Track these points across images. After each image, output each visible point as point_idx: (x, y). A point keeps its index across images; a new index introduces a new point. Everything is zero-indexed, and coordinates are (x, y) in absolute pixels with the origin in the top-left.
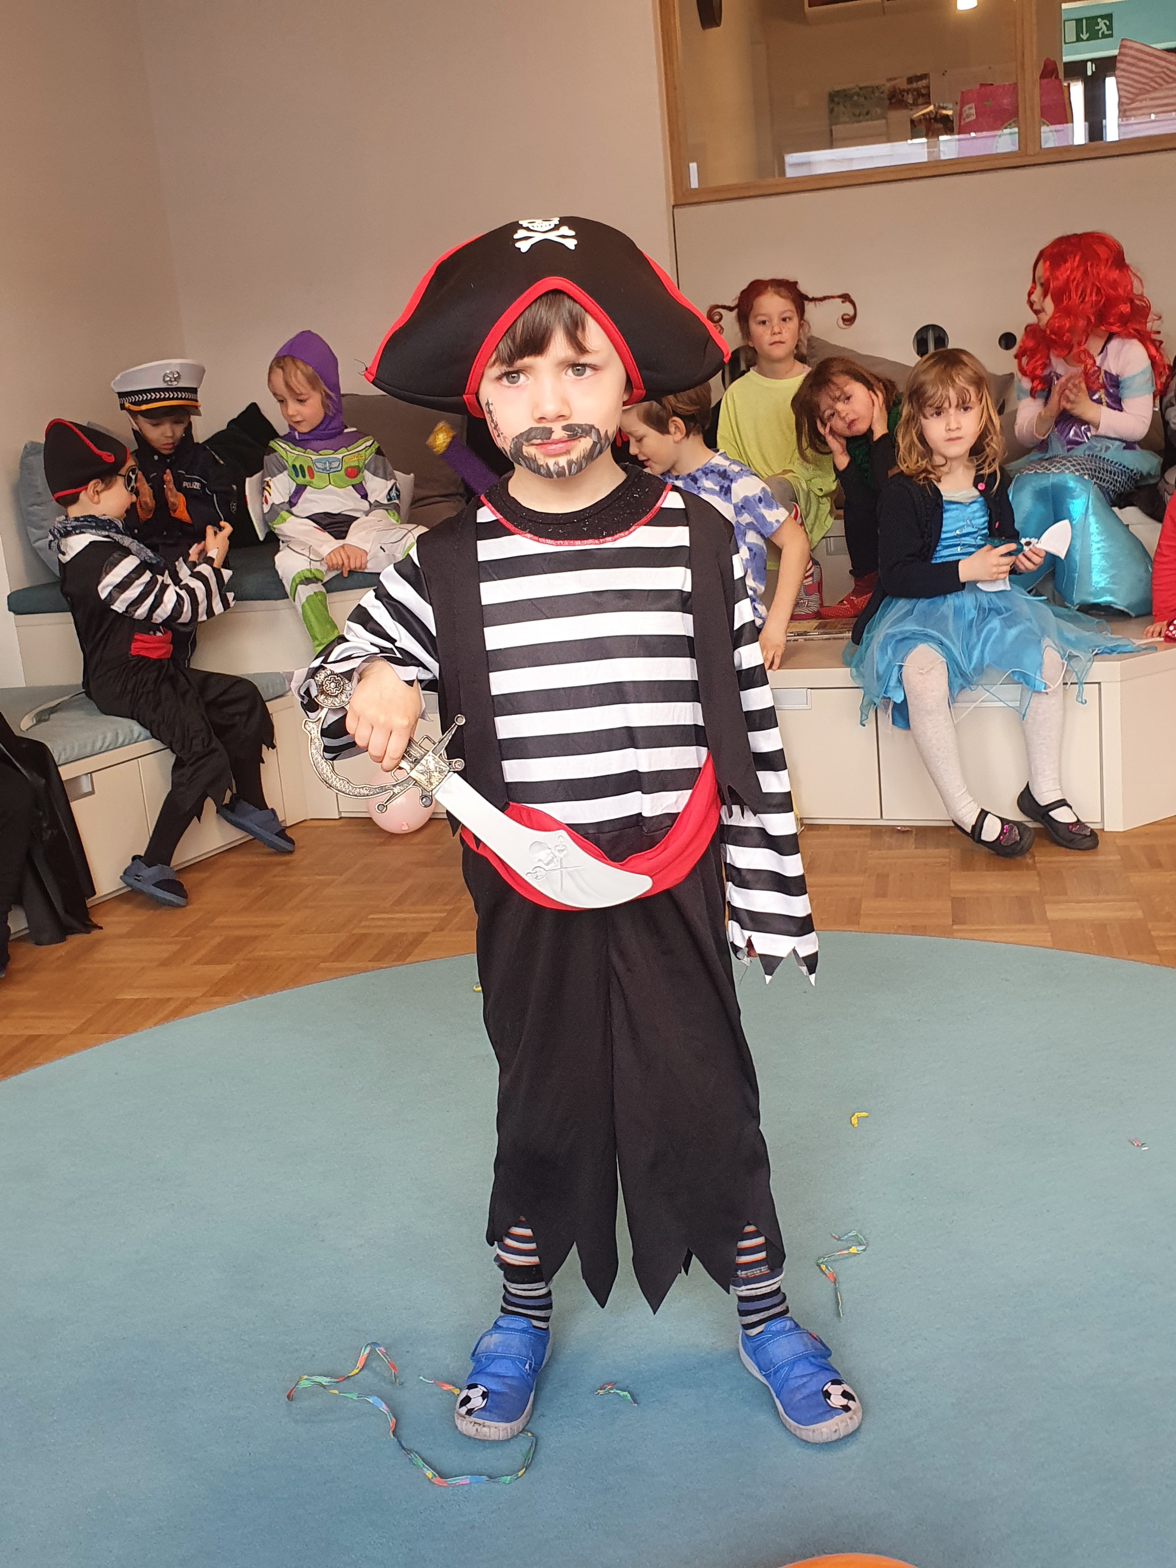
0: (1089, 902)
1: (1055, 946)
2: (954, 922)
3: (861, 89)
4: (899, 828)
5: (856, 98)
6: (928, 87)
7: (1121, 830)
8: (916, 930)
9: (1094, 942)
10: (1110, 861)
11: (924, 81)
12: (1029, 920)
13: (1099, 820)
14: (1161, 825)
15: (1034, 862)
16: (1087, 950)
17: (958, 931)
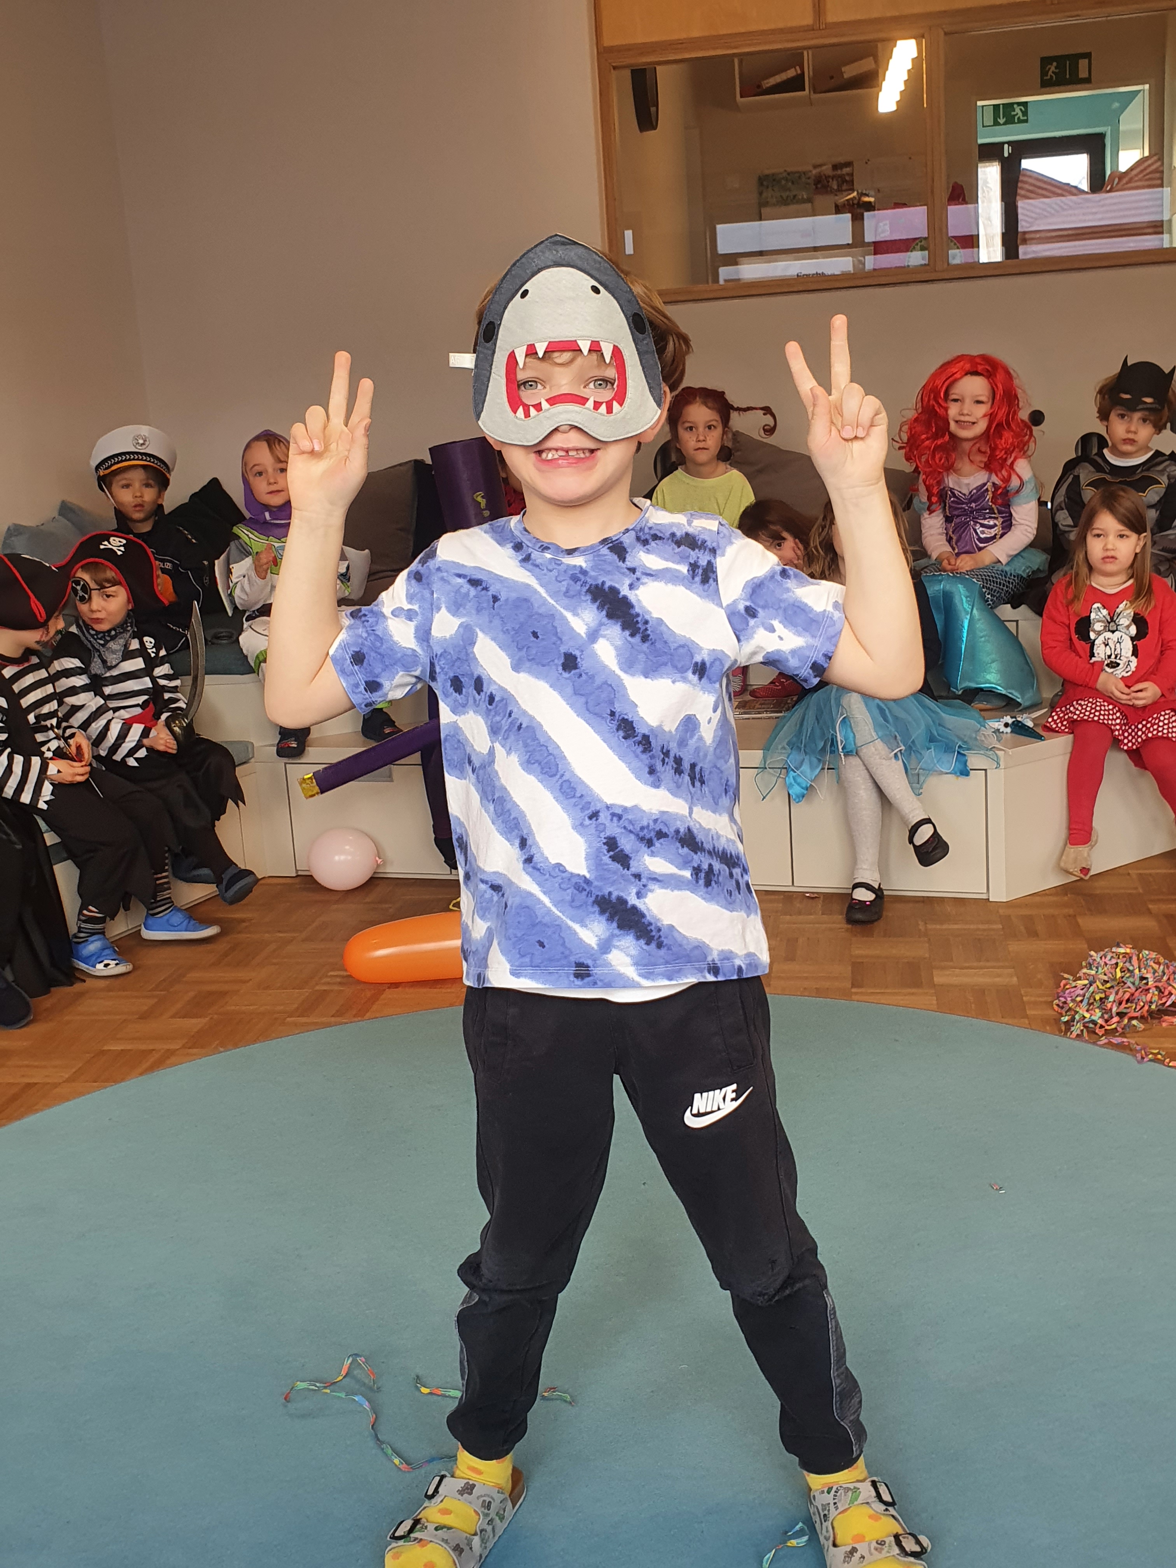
0: (972, 968)
1: (939, 1009)
2: (853, 986)
3: (789, 174)
4: (808, 895)
5: (783, 182)
6: (852, 175)
7: (1005, 901)
8: (819, 993)
9: (973, 1006)
10: (993, 930)
11: (848, 169)
12: (917, 984)
13: (985, 891)
14: (1039, 896)
15: (926, 930)
16: (967, 1013)
17: (856, 993)
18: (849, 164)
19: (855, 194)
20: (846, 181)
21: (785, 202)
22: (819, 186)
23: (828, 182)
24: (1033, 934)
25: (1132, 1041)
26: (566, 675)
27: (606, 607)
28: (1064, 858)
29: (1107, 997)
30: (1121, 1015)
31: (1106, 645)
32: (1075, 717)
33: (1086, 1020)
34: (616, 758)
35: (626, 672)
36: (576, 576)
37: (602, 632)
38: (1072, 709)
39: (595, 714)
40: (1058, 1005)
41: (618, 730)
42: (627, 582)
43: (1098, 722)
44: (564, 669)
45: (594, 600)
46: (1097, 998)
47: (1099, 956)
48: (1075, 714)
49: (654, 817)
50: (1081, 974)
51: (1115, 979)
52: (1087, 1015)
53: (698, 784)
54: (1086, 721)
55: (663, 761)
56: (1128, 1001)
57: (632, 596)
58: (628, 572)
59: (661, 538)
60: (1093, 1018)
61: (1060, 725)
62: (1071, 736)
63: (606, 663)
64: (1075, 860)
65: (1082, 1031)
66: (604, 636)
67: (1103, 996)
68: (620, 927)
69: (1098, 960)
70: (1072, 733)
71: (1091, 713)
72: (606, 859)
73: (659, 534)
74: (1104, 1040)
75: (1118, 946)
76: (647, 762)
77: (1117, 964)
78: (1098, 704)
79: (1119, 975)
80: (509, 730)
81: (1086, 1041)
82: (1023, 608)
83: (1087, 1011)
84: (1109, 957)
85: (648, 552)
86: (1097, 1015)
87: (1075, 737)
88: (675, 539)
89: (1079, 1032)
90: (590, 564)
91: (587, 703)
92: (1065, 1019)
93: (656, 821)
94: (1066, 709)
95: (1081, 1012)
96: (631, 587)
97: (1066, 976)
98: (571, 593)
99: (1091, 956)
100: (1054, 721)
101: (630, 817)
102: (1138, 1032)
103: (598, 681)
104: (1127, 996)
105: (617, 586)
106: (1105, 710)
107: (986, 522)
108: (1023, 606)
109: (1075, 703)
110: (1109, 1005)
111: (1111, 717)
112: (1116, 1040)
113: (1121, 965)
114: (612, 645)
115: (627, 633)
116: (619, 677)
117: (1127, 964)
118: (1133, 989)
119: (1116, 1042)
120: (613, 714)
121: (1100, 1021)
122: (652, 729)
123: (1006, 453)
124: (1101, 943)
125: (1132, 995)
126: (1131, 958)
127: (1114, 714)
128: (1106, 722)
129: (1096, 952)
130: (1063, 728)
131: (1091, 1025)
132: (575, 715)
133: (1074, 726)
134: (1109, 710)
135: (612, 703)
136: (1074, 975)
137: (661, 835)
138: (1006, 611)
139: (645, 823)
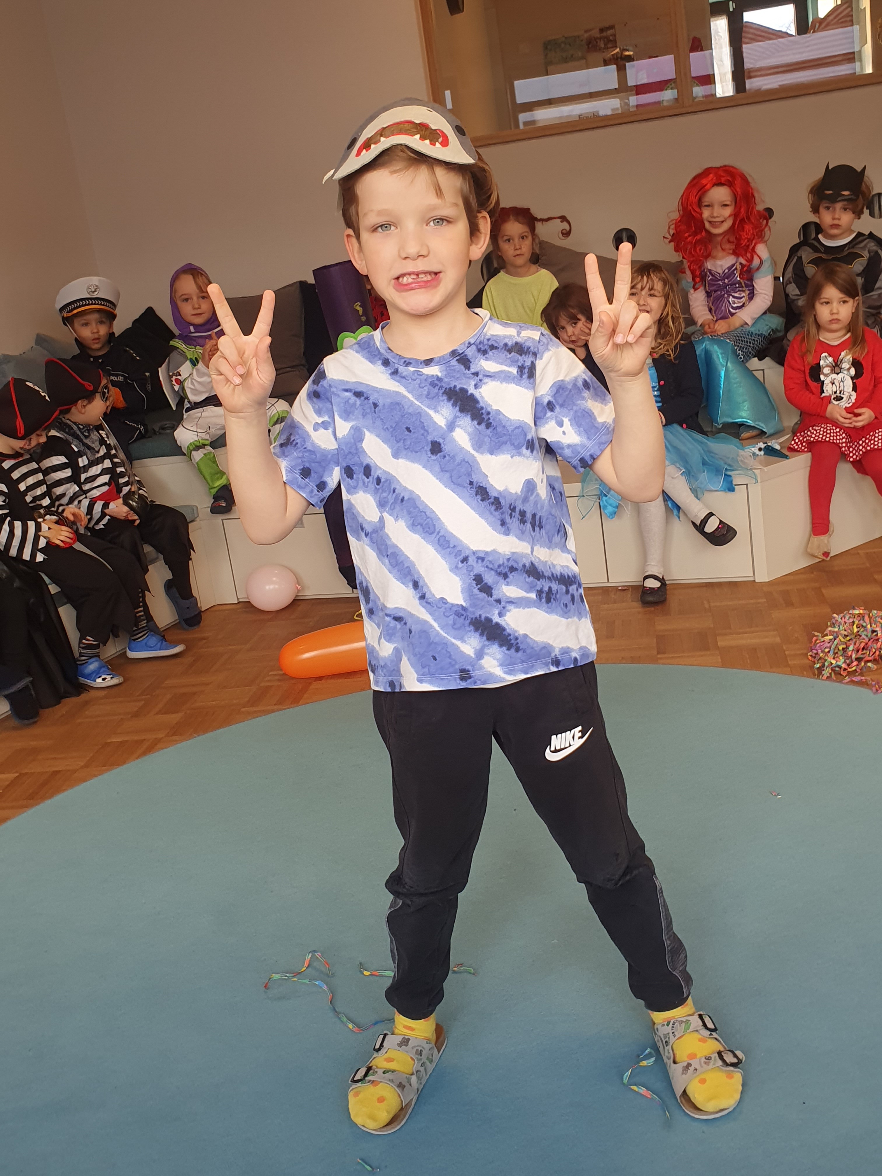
0: (745, 633)
1: (724, 665)
2: (658, 653)
3: (566, 38)
4: (620, 588)
5: (563, 45)
6: (615, 35)
7: (767, 581)
8: (634, 660)
9: (748, 660)
10: (759, 603)
11: (611, 31)
12: (706, 648)
13: (752, 575)
14: (792, 575)
15: (710, 606)
16: (744, 667)
17: (661, 658)
18: (612, 27)
19: (618, 50)
20: (611, 41)
21: (565, 60)
22: (590, 46)
23: (597, 42)
24: (789, 604)
25: (869, 678)
26: (434, 457)
27: (458, 404)
28: (809, 545)
29: (847, 647)
30: (859, 660)
31: (833, 383)
32: (812, 439)
33: (833, 665)
34: (477, 516)
35: (477, 452)
36: (435, 382)
37: (457, 423)
38: (809, 433)
39: (459, 485)
40: (811, 656)
41: (476, 495)
42: (473, 383)
43: (829, 441)
44: (432, 453)
45: (449, 399)
46: (841, 648)
47: (840, 617)
48: (812, 437)
49: (507, 557)
50: (827, 632)
51: (853, 633)
52: (834, 662)
53: (537, 529)
54: (821, 441)
55: (511, 515)
56: (863, 649)
57: (477, 393)
58: (472, 376)
59: (496, 348)
60: (839, 663)
61: (800, 446)
62: (809, 454)
63: (463, 446)
64: (819, 547)
65: (830, 674)
66: (459, 426)
67: (844, 646)
68: (488, 639)
69: (840, 620)
70: (810, 451)
71: (823, 436)
72: (476, 591)
73: (496, 345)
74: (847, 679)
75: (854, 609)
76: (499, 517)
77: (853, 622)
78: (828, 428)
79: (855, 630)
80: (395, 502)
81: (835, 681)
82: (767, 359)
83: (834, 658)
84: (847, 617)
85: (487, 359)
86: (841, 661)
87: (812, 454)
88: (507, 348)
89: (828, 675)
90: (444, 373)
91: (451, 477)
92: (818, 666)
93: (509, 560)
94: (805, 434)
95: (829, 660)
96: (476, 386)
97: (816, 634)
98: (432, 395)
99: (834, 618)
100: (796, 443)
101: (490, 559)
102: (872, 671)
103: (458, 459)
104: (862, 645)
105: (465, 387)
106: (834, 433)
107: (736, 295)
108: (767, 358)
109: (811, 428)
110: (850, 653)
111: (838, 438)
112: (857, 679)
113: (856, 622)
114: (466, 432)
115: (475, 422)
116: (473, 455)
117: (861, 622)
118: (867, 640)
119: (856, 680)
120: (471, 483)
121: (844, 666)
122: (500, 493)
123: (748, 241)
124: (841, 607)
125: (867, 644)
126: (863, 617)
127: (841, 435)
128: (835, 441)
129: (837, 614)
130: (803, 448)
131: (837, 669)
132: (443, 487)
133: (812, 446)
134: (837, 432)
135: (469, 475)
136: (822, 633)
137: (512, 569)
138: (754, 363)
139: (501, 562)
